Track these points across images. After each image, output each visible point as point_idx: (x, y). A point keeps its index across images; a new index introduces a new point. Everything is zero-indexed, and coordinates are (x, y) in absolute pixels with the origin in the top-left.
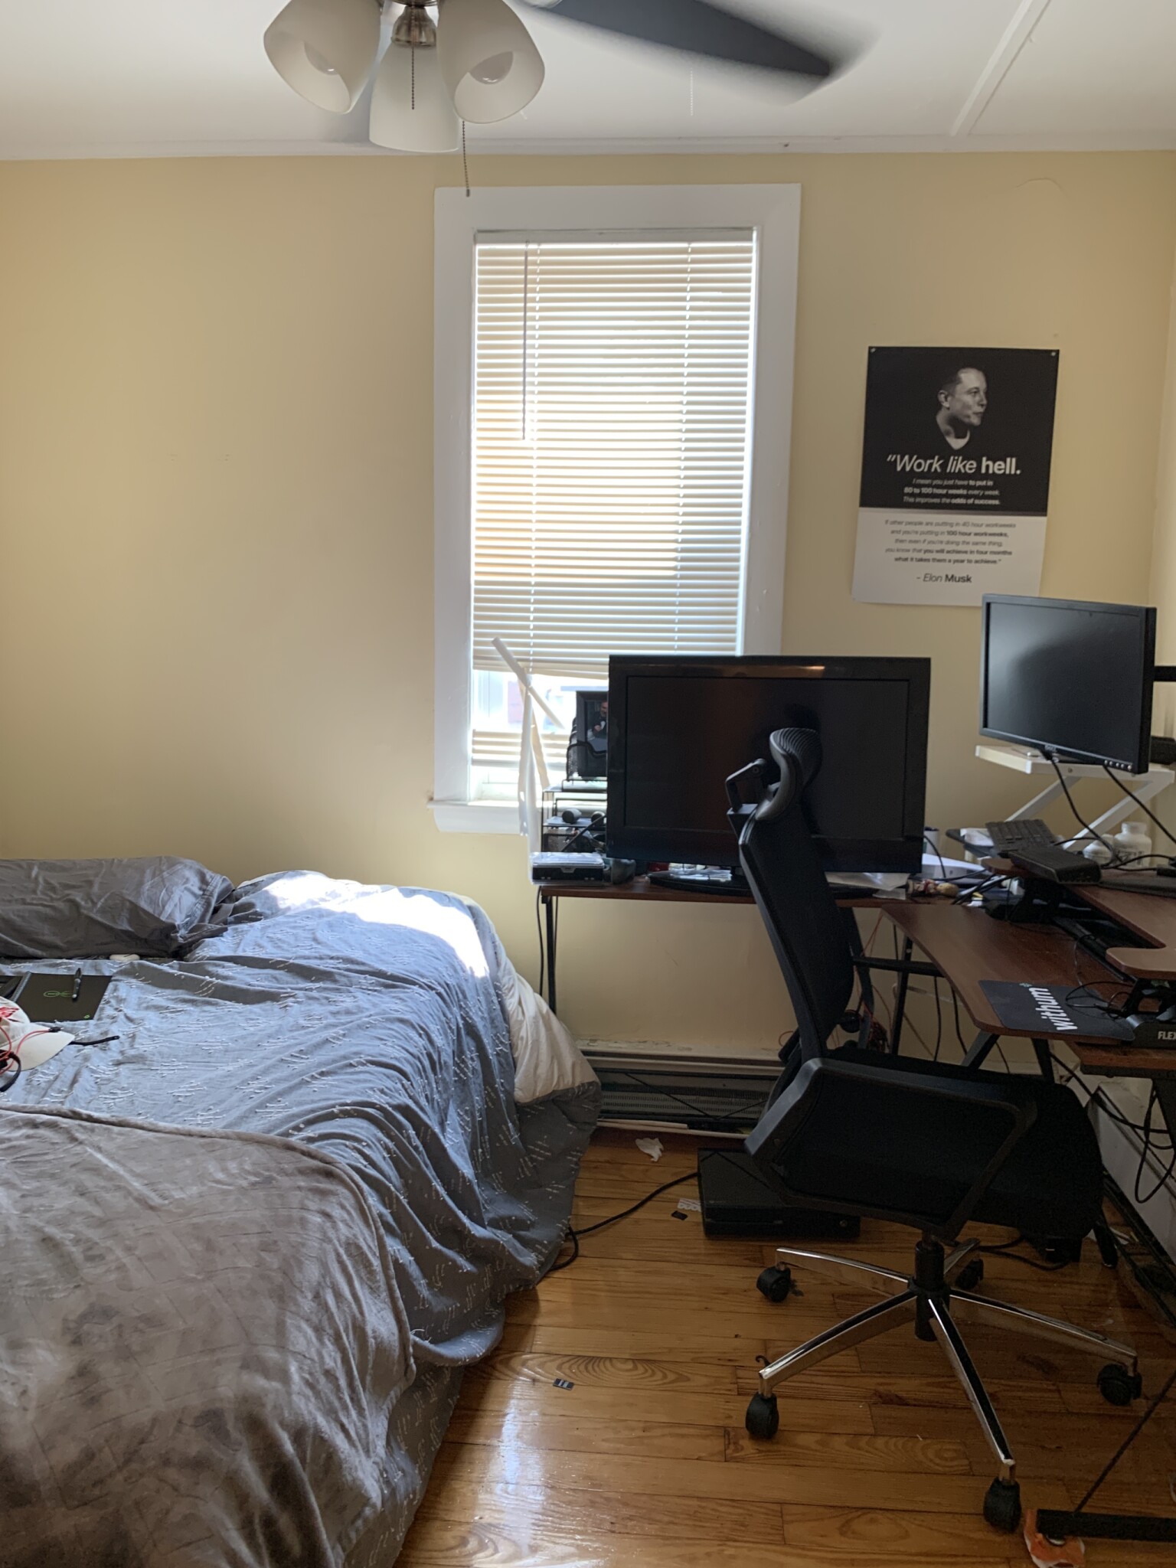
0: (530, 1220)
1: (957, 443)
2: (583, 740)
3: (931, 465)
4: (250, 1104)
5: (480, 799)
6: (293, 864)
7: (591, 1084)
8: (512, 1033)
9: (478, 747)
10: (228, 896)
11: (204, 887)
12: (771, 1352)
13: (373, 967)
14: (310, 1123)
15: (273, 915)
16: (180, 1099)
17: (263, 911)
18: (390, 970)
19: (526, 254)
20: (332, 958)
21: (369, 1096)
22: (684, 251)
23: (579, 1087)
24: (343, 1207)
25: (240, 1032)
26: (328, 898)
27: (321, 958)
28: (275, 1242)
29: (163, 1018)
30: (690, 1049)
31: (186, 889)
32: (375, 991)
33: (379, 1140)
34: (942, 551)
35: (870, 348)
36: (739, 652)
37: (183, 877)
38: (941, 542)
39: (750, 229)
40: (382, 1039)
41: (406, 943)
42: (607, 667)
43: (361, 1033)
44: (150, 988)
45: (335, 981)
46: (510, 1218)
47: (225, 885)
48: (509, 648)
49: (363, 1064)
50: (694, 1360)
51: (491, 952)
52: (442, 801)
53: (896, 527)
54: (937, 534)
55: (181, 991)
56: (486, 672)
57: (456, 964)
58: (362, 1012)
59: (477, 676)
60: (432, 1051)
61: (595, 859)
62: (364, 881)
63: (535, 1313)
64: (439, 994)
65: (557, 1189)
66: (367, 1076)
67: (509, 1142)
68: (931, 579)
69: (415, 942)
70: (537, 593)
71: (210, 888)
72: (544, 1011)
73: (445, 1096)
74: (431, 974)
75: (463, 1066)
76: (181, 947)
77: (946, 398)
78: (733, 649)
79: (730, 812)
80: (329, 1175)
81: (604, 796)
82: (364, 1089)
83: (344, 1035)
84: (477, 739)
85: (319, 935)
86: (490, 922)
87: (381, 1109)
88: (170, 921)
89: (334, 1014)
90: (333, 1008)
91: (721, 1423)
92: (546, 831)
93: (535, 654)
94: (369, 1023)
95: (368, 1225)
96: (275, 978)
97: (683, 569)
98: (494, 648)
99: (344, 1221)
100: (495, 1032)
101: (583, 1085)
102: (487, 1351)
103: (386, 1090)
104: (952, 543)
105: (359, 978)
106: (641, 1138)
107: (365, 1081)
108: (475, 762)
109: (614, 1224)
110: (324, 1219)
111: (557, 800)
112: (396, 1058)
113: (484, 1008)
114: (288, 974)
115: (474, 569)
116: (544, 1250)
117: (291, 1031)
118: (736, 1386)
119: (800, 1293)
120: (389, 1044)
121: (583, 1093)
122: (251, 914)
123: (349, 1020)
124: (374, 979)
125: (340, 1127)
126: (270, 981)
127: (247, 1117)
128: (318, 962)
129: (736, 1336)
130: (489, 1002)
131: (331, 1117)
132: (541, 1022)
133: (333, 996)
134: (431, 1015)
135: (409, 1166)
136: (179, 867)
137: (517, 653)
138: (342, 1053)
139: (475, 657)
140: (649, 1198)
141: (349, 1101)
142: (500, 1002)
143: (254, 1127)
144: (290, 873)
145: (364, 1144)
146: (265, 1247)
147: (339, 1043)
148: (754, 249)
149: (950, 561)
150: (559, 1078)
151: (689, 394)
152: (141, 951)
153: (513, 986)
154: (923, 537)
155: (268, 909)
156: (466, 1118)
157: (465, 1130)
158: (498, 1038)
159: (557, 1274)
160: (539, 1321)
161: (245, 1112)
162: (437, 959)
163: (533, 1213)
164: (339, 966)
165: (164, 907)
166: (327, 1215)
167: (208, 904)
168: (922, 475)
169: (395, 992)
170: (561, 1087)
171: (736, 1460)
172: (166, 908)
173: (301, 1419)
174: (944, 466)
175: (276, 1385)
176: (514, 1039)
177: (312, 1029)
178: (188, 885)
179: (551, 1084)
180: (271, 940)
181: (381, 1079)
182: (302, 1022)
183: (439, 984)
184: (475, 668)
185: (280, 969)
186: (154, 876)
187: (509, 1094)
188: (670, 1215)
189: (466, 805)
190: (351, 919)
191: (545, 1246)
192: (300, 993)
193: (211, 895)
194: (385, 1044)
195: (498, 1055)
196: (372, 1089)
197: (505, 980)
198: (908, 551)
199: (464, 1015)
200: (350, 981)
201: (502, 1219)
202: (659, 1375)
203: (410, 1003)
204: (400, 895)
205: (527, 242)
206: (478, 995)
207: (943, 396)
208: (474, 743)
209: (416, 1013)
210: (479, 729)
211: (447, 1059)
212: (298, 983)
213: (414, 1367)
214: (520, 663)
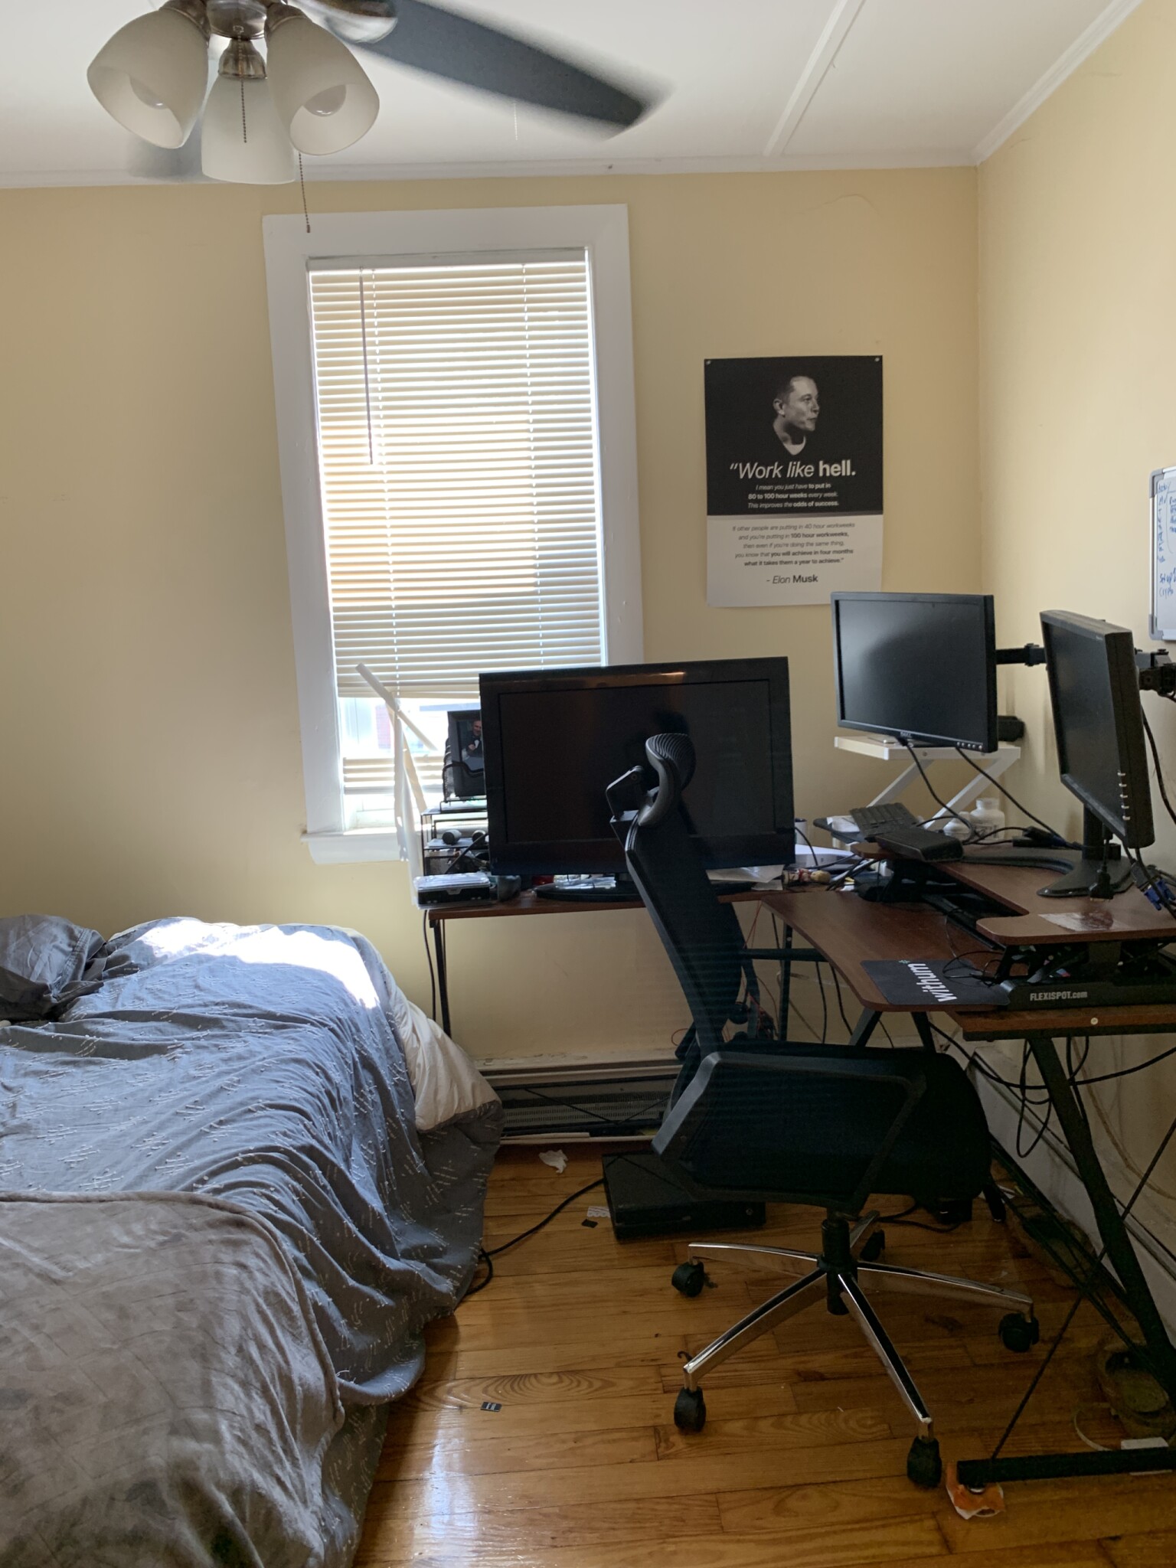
0: (442, 1247)
1: (795, 449)
2: (458, 760)
3: (771, 471)
4: (146, 1163)
5: (356, 828)
6: (166, 912)
7: (491, 1103)
8: (408, 1061)
9: (350, 776)
10: (100, 949)
11: (74, 943)
12: (692, 1346)
13: (261, 1010)
14: (213, 1174)
15: (149, 966)
16: (72, 1165)
17: (138, 962)
18: (279, 1010)
19: (361, 279)
20: (217, 1004)
21: (272, 1141)
22: (519, 272)
23: (480, 1108)
24: (258, 1256)
25: (128, 1090)
26: (205, 943)
27: (206, 1005)
28: (192, 1300)
29: (43, 1083)
30: (585, 1057)
31: (54, 946)
32: (266, 1033)
33: (287, 1184)
34: (788, 553)
35: (706, 361)
36: (604, 663)
37: (51, 934)
38: (787, 545)
39: (582, 249)
40: (278, 1082)
41: (293, 981)
42: (478, 686)
43: (257, 1077)
44: (26, 1053)
45: (223, 1027)
46: (421, 1247)
47: (96, 938)
48: (374, 674)
49: (262, 1109)
50: (619, 1365)
51: (380, 982)
52: (315, 834)
53: (744, 533)
54: (782, 537)
55: (60, 1053)
56: (352, 699)
57: (346, 998)
58: (255, 1056)
59: (343, 704)
60: (330, 1088)
61: (481, 878)
62: (241, 922)
63: (455, 1341)
64: (332, 1030)
65: (467, 1212)
66: (267, 1121)
67: (414, 1170)
68: (780, 581)
69: (302, 979)
70: (398, 616)
71: (80, 944)
72: (440, 1036)
73: (347, 1132)
74: (321, 1011)
75: (362, 1100)
76: (55, 1007)
77: (781, 406)
78: (599, 660)
79: (613, 820)
80: (240, 1224)
81: (485, 814)
82: (266, 1133)
83: (239, 1082)
84: (348, 767)
85: (200, 982)
86: (377, 952)
87: (286, 1152)
88: (40, 982)
89: (226, 1061)
90: (224, 1055)
91: (651, 1423)
92: (427, 854)
93: (401, 677)
94: (263, 1066)
95: (285, 1272)
96: (160, 1031)
97: (543, 584)
98: (359, 674)
99: (260, 1270)
100: (390, 1063)
101: (484, 1105)
102: (411, 1385)
103: (288, 1132)
104: (797, 545)
105: (248, 1021)
106: (545, 1151)
107: (267, 1125)
108: (348, 791)
109: (526, 1240)
110: (239, 1270)
111: (436, 822)
112: (295, 1100)
113: (378, 1039)
114: (173, 1025)
115: (331, 595)
116: (458, 1275)
117: (182, 1083)
118: (661, 1384)
119: (712, 1285)
120: (286, 1085)
121: (485, 1113)
122: (126, 967)
123: (242, 1066)
124: (263, 1022)
125: (246, 1174)
126: (154, 1034)
127: (147, 1176)
128: (203, 1009)
129: (657, 1335)
130: (383, 1033)
131: (235, 1165)
132: (437, 1046)
133: (220, 1042)
134: (327, 1052)
135: (319, 1206)
136: (45, 924)
137: (381, 677)
138: (239, 1099)
139: (339, 685)
140: (558, 1211)
141: (252, 1148)
142: (394, 1033)
143: (155, 1185)
144: (163, 920)
145: (272, 1189)
146: (181, 1307)
147: (234, 1090)
148: (587, 268)
149: (796, 563)
150: (460, 1100)
151: (535, 412)
152: (11, 1016)
153: (405, 1013)
154: (769, 541)
155: (144, 960)
156: (370, 1152)
157: (370, 1164)
158: (395, 1068)
159: (475, 1297)
160: (460, 1346)
161: (144, 1171)
162: (327, 994)
163: (444, 1239)
164: (225, 1011)
165: (33, 968)
166: (243, 1266)
167: (80, 959)
168: (764, 482)
169: (287, 1033)
170: (463, 1110)
171: (667, 1457)
172: (35, 968)
173: (237, 1478)
174: (784, 472)
175: (208, 1446)
176: (412, 1068)
177: (204, 1079)
178: (57, 943)
179: (453, 1106)
180: (151, 991)
181: (283, 1122)
182: (193, 1072)
183: (331, 1020)
184: (340, 696)
185: (163, 1020)
186: (18, 936)
187: (411, 1123)
188: (580, 1225)
189: (341, 835)
190: (232, 962)
191: (459, 1271)
192: (188, 1043)
193: (82, 950)
194: (283, 1086)
195: (396, 1085)
196: (274, 1133)
197: (397, 1009)
198: (757, 555)
199: (359, 1049)
200: (239, 1026)
201: (415, 1248)
202: (585, 1385)
203: (304, 1042)
204: (281, 933)
205: (361, 268)
206: (371, 1027)
207: (778, 404)
208: (345, 771)
209: (310, 1051)
210: (349, 758)
211: (346, 1095)
212: (183, 1033)
213: (343, 1410)
214: (386, 688)
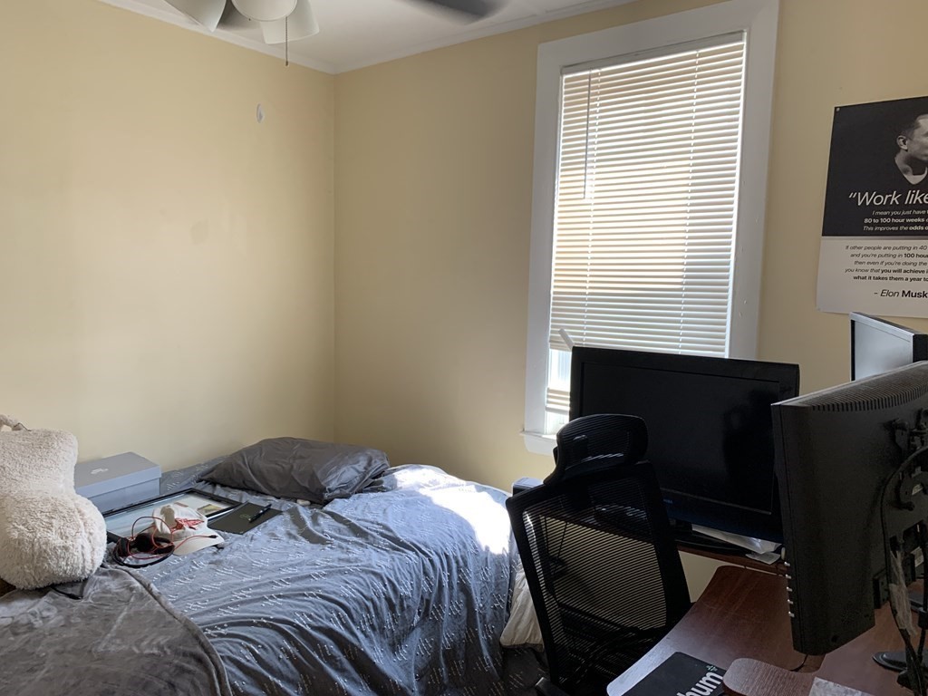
1: (914, 179)
3: (890, 199)
8: (513, 597)
9: (550, 400)
10: (378, 475)
11: (367, 467)
15: (391, 490)
17: (387, 487)
18: (404, 538)
19: (590, 77)
21: (293, 617)
22: (693, 57)
25: (282, 559)
31: (353, 467)
34: (900, 271)
37: (358, 460)
38: (899, 263)
39: (742, 32)
40: (347, 583)
41: (441, 523)
43: (339, 576)
47: (382, 468)
48: (570, 335)
49: (312, 596)
52: (528, 432)
53: (856, 252)
54: (894, 256)
58: (357, 562)
59: (552, 353)
60: (393, 597)
62: (460, 476)
66: (308, 604)
67: (482, 668)
68: (888, 294)
69: (448, 523)
74: (434, 546)
76: (326, 501)
77: (904, 142)
82: (296, 612)
83: (324, 575)
84: (550, 394)
85: (391, 508)
87: (298, 627)
93: (586, 340)
94: (349, 571)
97: (687, 284)
100: (497, 593)
103: (315, 615)
104: (910, 264)
105: (380, 540)
107: (303, 607)
108: (548, 409)
112: (344, 597)
113: (490, 575)
114: (347, 529)
115: (553, 284)
120: (349, 586)
122: (380, 488)
123: (340, 566)
124: (390, 543)
125: (250, 632)
127: (208, 612)
130: (498, 572)
131: (251, 624)
133: (354, 548)
135: (311, 667)
136: (360, 454)
137: (575, 339)
139: (551, 341)
141: (272, 617)
145: (261, 646)
147: (316, 579)
148: (745, 47)
149: (907, 279)
152: (312, 499)
154: (880, 260)
155: (390, 486)
161: (214, 608)
162: (452, 536)
164: (377, 530)
169: (393, 553)
172: (330, 477)
176: (513, 601)
177: (317, 566)
178: (356, 465)
180: (366, 505)
181: (317, 608)
182: (318, 561)
183: (437, 553)
184: (552, 348)
186: (338, 458)
189: (540, 437)
192: (339, 542)
196: (303, 613)
198: (867, 271)
200: (374, 541)
203: (396, 563)
204: (474, 490)
205: (591, 69)
207: (901, 140)
208: (548, 396)
209: (394, 570)
210: (551, 388)
